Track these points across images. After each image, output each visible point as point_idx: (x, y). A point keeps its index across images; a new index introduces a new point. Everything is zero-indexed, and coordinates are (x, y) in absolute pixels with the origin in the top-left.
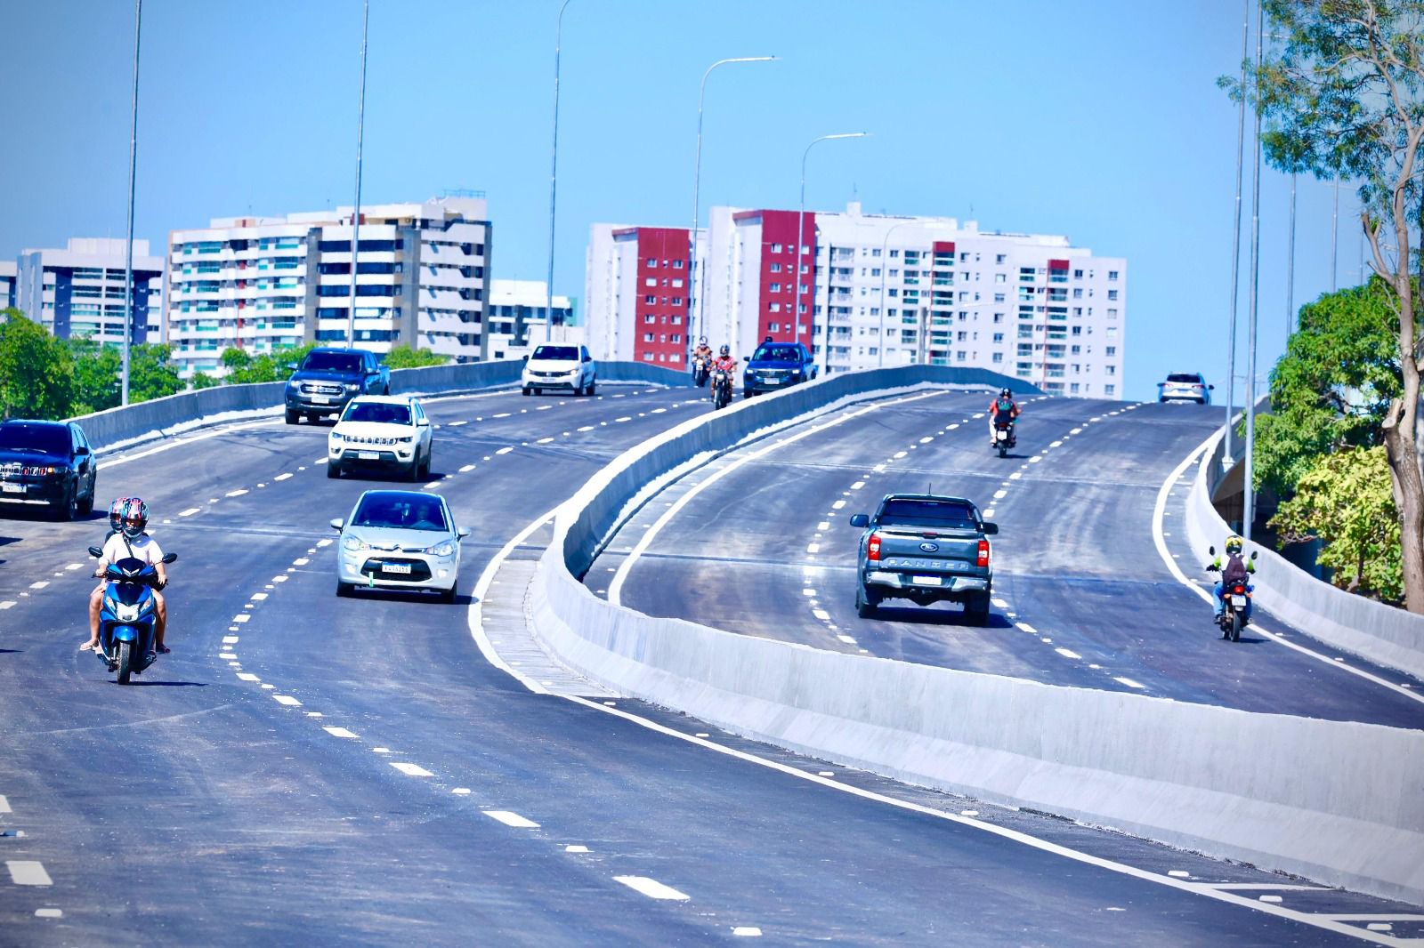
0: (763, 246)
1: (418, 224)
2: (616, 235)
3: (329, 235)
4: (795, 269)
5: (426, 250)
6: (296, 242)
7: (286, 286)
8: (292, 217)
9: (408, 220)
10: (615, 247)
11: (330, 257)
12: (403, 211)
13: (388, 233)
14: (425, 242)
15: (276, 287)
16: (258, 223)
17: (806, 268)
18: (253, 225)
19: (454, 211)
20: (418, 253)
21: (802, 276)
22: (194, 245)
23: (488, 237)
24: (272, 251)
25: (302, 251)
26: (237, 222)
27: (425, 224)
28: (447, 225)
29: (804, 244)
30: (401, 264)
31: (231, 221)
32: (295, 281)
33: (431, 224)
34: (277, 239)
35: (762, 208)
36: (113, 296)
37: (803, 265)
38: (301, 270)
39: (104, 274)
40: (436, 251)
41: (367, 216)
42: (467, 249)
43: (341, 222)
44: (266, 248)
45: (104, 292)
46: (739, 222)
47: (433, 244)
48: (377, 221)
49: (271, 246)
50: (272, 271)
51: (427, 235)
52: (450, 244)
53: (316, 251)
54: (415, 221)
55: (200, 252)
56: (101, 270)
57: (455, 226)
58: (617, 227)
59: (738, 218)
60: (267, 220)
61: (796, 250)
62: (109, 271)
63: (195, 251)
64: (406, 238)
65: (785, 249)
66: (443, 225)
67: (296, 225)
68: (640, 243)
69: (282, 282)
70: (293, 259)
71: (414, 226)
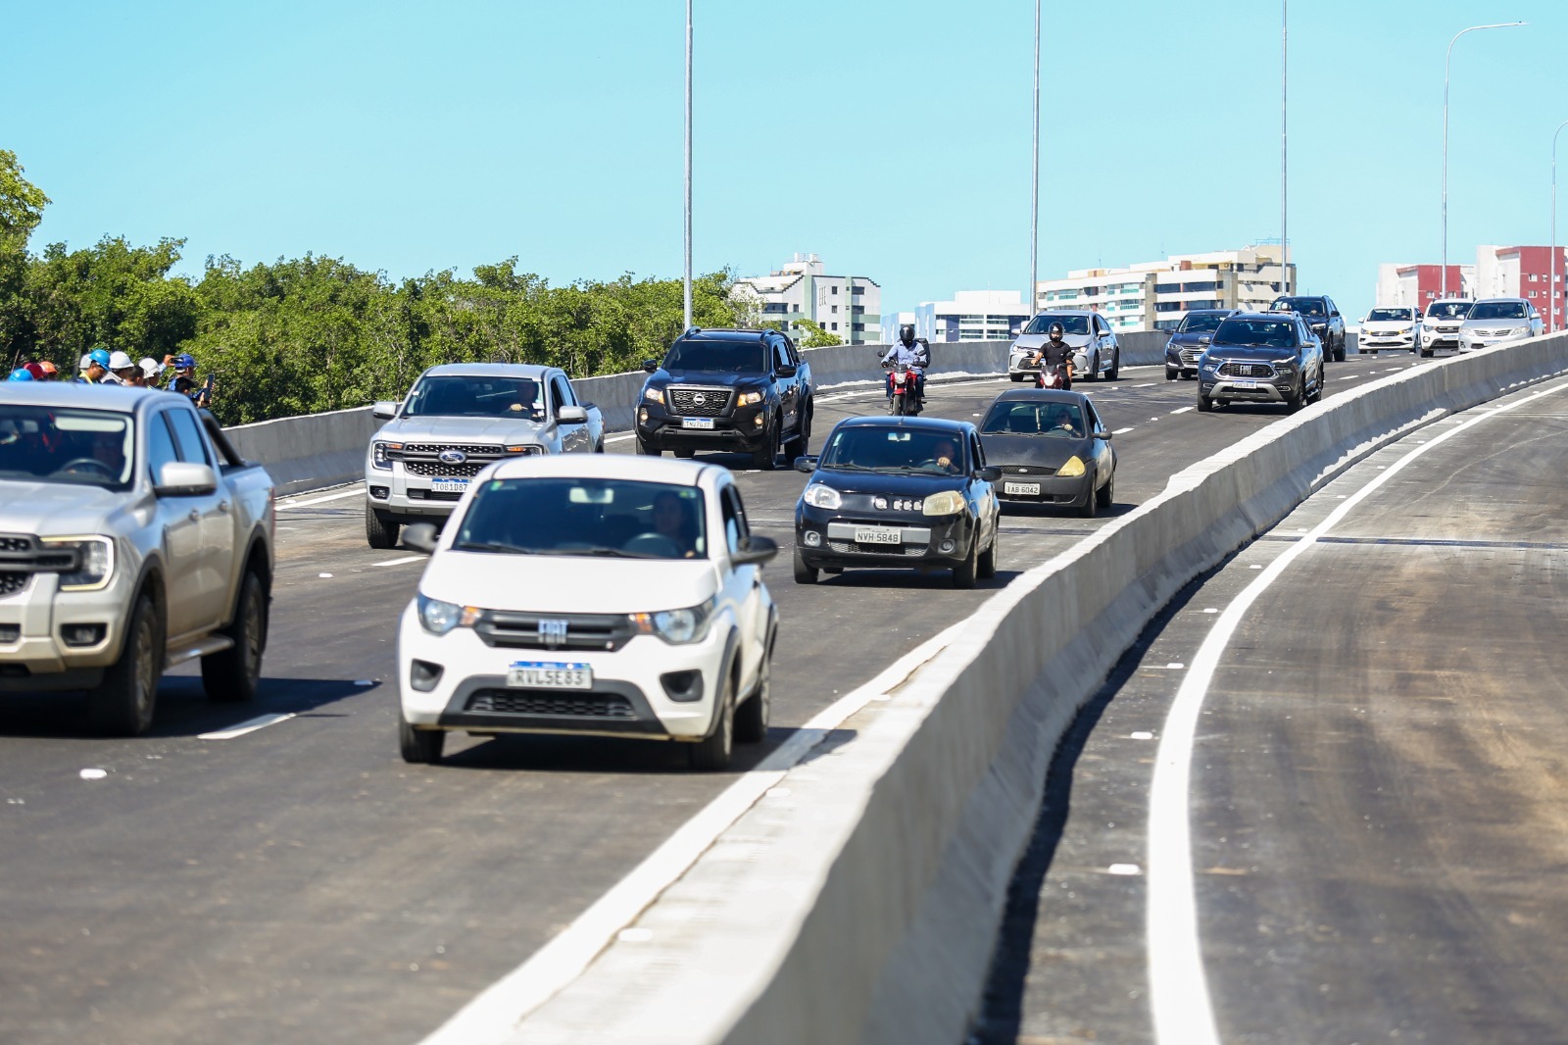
0: (1522, 277)
1: (1235, 267)
2: (1400, 273)
3: (1163, 279)
4: (1549, 294)
5: (1242, 288)
6: (1137, 287)
7: (1129, 323)
8: (1133, 267)
9: (1227, 264)
10: (1400, 282)
11: (1163, 298)
12: (1221, 258)
13: (1211, 276)
14: (1241, 282)
15: (1123, 324)
16: (1106, 273)
17: (1558, 293)
18: (1103, 274)
19: (1263, 256)
20: (1235, 291)
21: (1556, 299)
22: (1056, 292)
23: (1293, 276)
24: (1118, 296)
25: (1141, 294)
26: (1089, 272)
27: (1241, 267)
28: (1260, 267)
29: (1556, 274)
30: (1222, 301)
31: (1084, 273)
32: (1137, 319)
33: (1245, 267)
34: (1122, 285)
35: (1520, 245)
36: (993, 337)
37: (1555, 291)
38: (1141, 310)
39: (985, 319)
40: (1251, 290)
41: (1193, 263)
42: (1276, 287)
43: (1173, 268)
44: (1113, 293)
45: (985, 334)
46: (1502, 257)
47: (1248, 284)
48: (1201, 266)
49: (1117, 291)
50: (1118, 312)
51: (1242, 276)
52: (1262, 283)
53: (1152, 293)
54: (1232, 265)
55: (1061, 298)
56: (982, 317)
57: (1265, 268)
58: (1400, 266)
59: (1500, 254)
60: (1113, 271)
61: (1549, 279)
62: (989, 317)
63: (1056, 297)
64: (1227, 280)
65: (1540, 278)
66: (1256, 268)
67: (1136, 273)
68: (1419, 278)
69: (1127, 320)
70: (1136, 301)
71: (1232, 270)
